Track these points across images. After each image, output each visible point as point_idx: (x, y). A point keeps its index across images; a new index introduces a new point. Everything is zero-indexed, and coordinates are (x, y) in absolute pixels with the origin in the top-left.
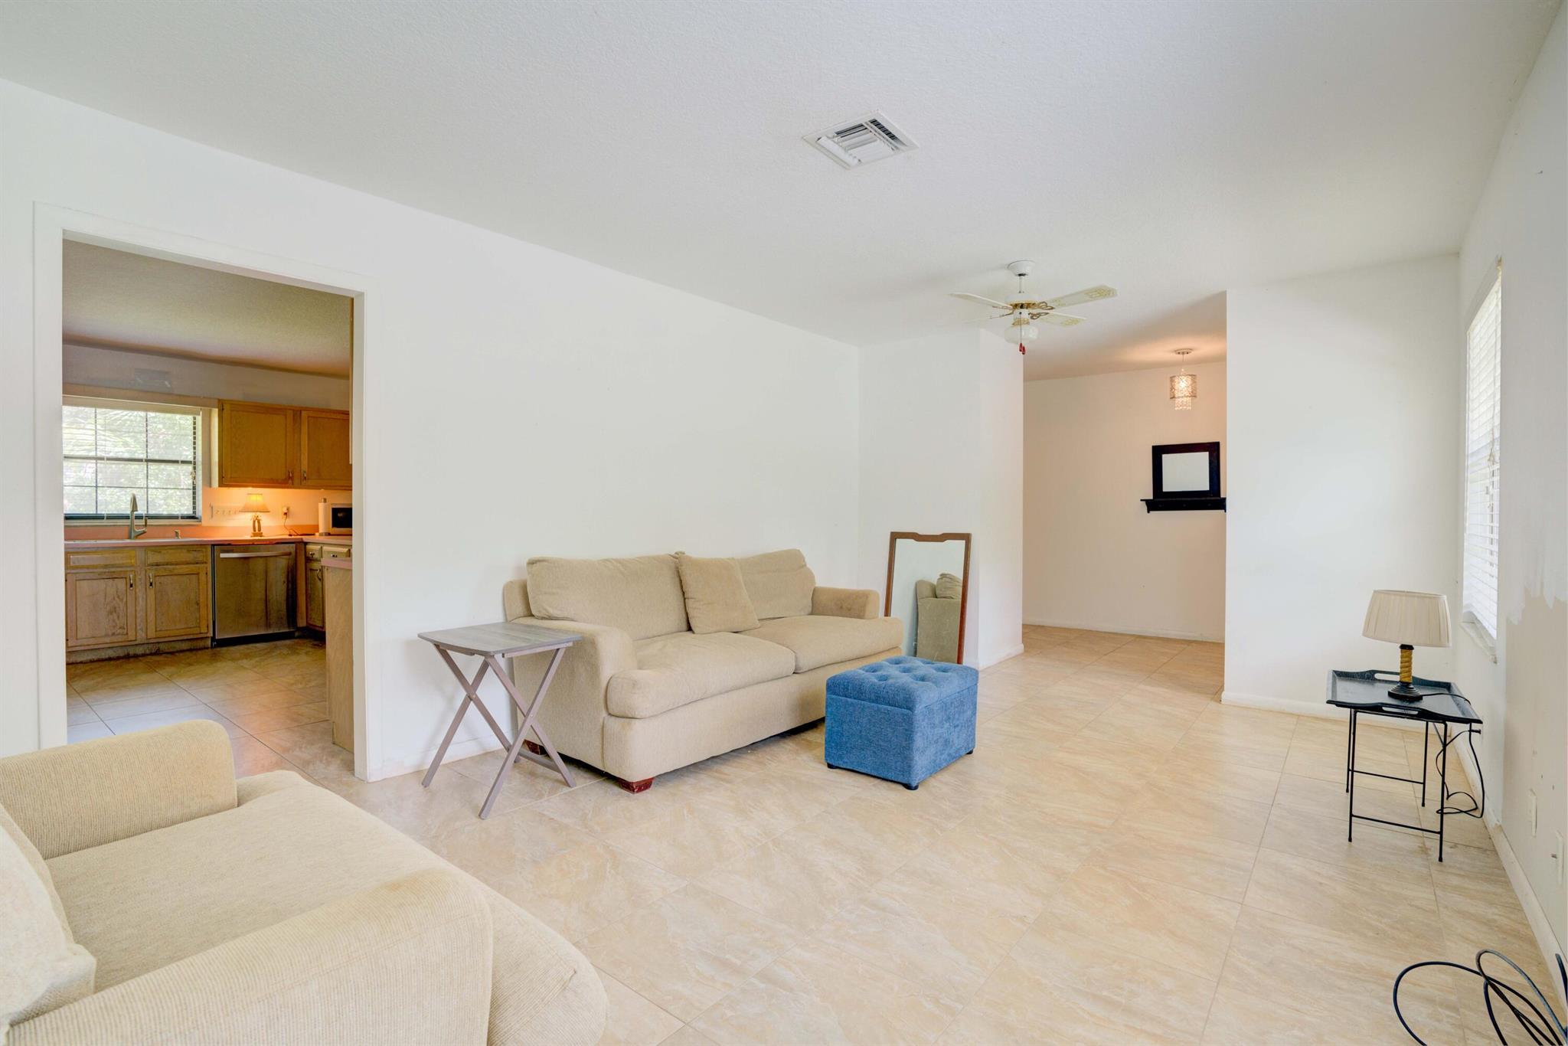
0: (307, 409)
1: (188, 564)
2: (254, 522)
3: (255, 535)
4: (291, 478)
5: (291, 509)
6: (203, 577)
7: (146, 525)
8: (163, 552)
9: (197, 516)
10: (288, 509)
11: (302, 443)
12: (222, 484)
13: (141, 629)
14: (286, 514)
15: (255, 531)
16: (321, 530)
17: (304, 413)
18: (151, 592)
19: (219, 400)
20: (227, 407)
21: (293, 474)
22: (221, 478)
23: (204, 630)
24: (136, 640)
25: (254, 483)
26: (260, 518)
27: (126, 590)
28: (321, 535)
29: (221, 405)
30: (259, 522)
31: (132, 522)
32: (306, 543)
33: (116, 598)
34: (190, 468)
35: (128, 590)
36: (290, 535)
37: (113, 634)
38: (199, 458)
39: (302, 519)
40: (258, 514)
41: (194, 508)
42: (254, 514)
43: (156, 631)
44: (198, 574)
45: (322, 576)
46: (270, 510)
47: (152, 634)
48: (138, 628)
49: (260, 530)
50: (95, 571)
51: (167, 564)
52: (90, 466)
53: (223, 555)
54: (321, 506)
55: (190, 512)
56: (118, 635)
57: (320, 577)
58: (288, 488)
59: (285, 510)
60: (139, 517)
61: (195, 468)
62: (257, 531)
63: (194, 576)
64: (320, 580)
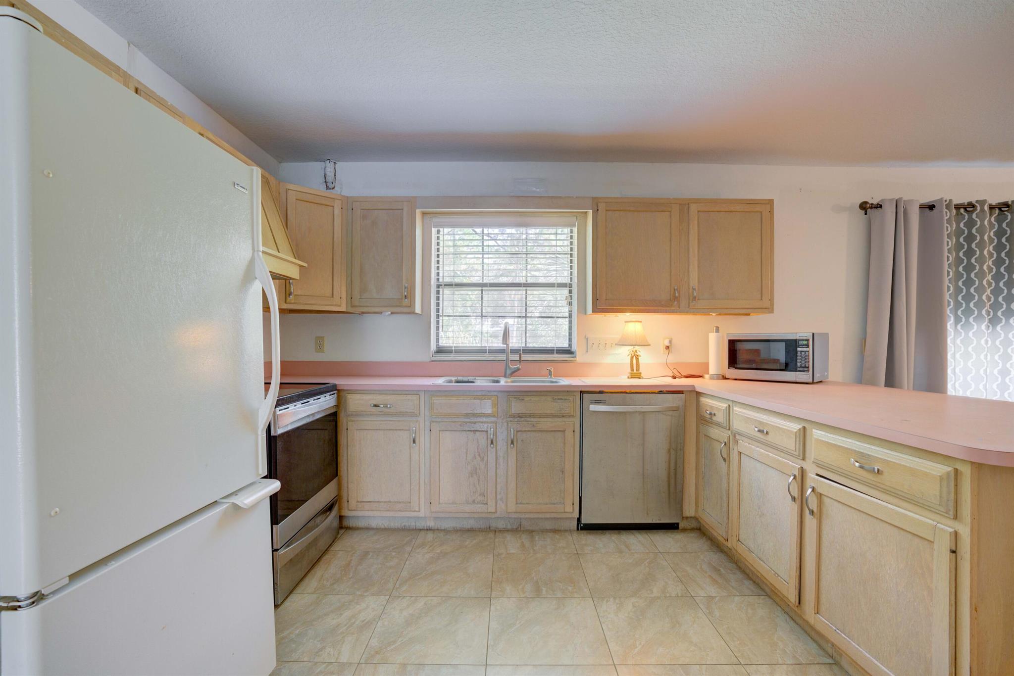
0: (697, 201)
1: (554, 416)
2: (632, 358)
3: (632, 376)
4: (676, 298)
5: (673, 342)
6: (569, 434)
7: (520, 361)
8: (527, 399)
9: (573, 350)
10: (670, 342)
11: (691, 250)
12: (596, 310)
13: (501, 499)
14: (668, 348)
15: (632, 370)
16: (713, 370)
17: (694, 208)
18: (512, 453)
19: (594, 199)
20: (602, 207)
21: (679, 293)
22: (595, 300)
23: (569, 509)
24: (496, 512)
25: (633, 305)
26: (638, 353)
27: (487, 447)
28: (712, 378)
29: (596, 204)
30: (637, 359)
31: (507, 357)
32: (699, 394)
33: (477, 457)
34: (566, 291)
35: (489, 448)
36: (674, 378)
37: (474, 502)
38: (575, 280)
39: (688, 356)
40: (637, 348)
41: (570, 340)
42: (632, 347)
43: (517, 503)
44: (564, 431)
45: (729, 455)
46: (650, 343)
47: (512, 507)
48: (499, 497)
49: (638, 369)
50: (457, 420)
51: (530, 417)
52: (474, 294)
53: (593, 408)
54: (713, 337)
55: (565, 345)
56: (478, 503)
57: (725, 456)
58: (673, 312)
59: (667, 343)
60: (514, 351)
61: (570, 292)
62: (635, 371)
63: (560, 433)
64: (724, 460)
